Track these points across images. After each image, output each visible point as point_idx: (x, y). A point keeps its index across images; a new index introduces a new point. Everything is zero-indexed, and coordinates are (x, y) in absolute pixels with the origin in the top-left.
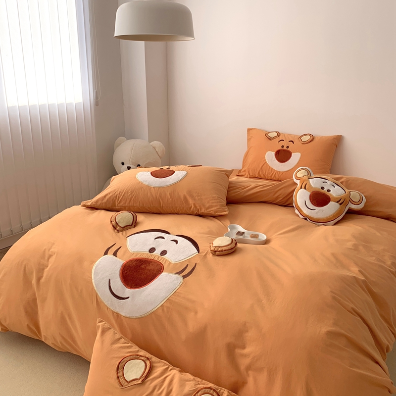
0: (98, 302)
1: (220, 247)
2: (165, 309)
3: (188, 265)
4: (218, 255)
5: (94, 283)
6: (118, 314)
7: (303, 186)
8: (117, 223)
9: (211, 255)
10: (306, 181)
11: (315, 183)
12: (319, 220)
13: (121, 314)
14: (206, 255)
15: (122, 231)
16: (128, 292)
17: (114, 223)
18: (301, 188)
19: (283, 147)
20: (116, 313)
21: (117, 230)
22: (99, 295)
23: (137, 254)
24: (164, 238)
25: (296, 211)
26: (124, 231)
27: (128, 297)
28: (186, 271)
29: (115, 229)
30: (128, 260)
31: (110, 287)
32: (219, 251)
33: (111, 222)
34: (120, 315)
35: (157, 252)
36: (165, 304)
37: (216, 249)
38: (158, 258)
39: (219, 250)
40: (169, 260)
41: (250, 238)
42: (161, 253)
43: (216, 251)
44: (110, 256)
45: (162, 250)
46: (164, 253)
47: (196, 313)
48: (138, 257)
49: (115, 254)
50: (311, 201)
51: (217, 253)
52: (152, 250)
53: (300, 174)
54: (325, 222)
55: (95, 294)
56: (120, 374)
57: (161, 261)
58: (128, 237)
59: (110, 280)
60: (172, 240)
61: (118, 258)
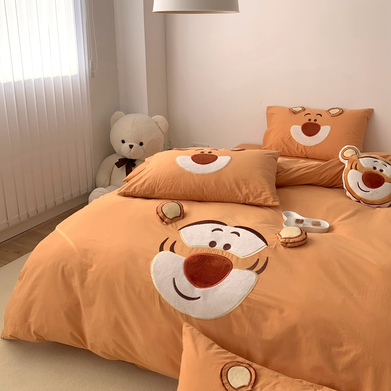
0: (163, 304)
1: (291, 238)
2: (245, 309)
3: (258, 259)
4: (290, 247)
5: (154, 283)
6: (188, 316)
7: (353, 166)
8: (164, 215)
9: (282, 247)
10: (356, 161)
11: (366, 163)
12: (374, 202)
13: (192, 315)
14: (275, 247)
15: (171, 223)
16: (198, 291)
17: (161, 214)
18: (351, 168)
19: (310, 120)
20: (186, 315)
21: (165, 222)
22: (163, 296)
23: (197, 249)
24: (222, 230)
25: (348, 193)
26: (173, 223)
27: (200, 297)
28: (258, 266)
29: (163, 221)
30: (189, 255)
31: (175, 286)
32: (291, 243)
33: (158, 213)
34: (190, 317)
35: (219, 246)
36: (244, 303)
37: (287, 240)
38: (222, 253)
39: (291, 241)
40: (236, 255)
41: (312, 226)
42: (224, 247)
43: (287, 243)
44: (166, 252)
45: (225, 244)
46: (227, 247)
47: (281, 311)
48: (199, 252)
49: (172, 249)
50: (364, 183)
51: (289, 245)
52: (213, 244)
53: (349, 153)
54: (379, 204)
55: (158, 295)
56: (225, 381)
57: (226, 256)
58: (179, 230)
59: (174, 279)
60: (232, 233)
61: (177, 254)
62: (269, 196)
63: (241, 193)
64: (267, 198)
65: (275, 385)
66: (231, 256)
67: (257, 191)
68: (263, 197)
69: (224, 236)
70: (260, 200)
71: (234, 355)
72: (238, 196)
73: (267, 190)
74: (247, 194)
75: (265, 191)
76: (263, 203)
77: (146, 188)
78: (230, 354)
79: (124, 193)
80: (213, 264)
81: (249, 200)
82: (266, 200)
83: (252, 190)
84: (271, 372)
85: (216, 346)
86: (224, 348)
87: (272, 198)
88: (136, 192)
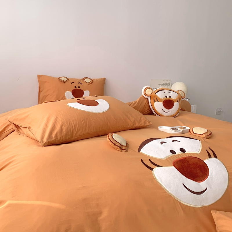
1: (206, 133)
3: (206, 150)
8: (120, 144)
9: (207, 139)
11: (161, 95)
16: (203, 185)
19: (75, 87)
21: (124, 150)
23: (169, 158)
24: (165, 142)
27: (207, 188)
31: (188, 189)
33: (115, 144)
35: (178, 151)
40: (193, 153)
46: (182, 150)
49: (157, 165)
52: (173, 152)
55: (178, 203)
58: (139, 152)
59: (183, 184)
60: (173, 141)
61: (164, 166)
63: (131, 121)
64: (145, 121)
66: (192, 155)
67: (138, 118)
70: (142, 124)
72: (129, 124)
75: (142, 117)
80: (190, 163)
81: (135, 125)
87: (148, 121)
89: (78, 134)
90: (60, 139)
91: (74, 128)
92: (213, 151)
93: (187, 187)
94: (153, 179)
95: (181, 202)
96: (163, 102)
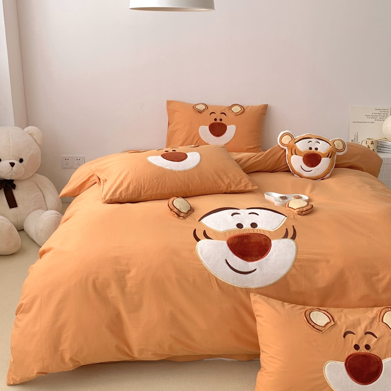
0: (221, 285)
1: (303, 207)
2: (298, 268)
3: (287, 229)
4: (303, 215)
7: (293, 152)
8: (179, 210)
9: (299, 216)
11: (302, 146)
13: (251, 287)
14: (294, 217)
15: (187, 216)
17: (175, 210)
18: (292, 155)
19: (216, 120)
21: (182, 217)
24: (239, 214)
26: (190, 217)
27: (256, 270)
29: (180, 216)
31: (230, 266)
32: (305, 211)
33: (172, 210)
35: (247, 226)
36: (296, 264)
37: (301, 210)
38: (253, 231)
39: (304, 210)
40: (266, 230)
42: (251, 226)
44: (204, 242)
46: (254, 225)
48: (232, 235)
49: (208, 238)
51: (303, 213)
52: (240, 226)
55: (214, 278)
56: (313, 324)
57: (259, 232)
58: (199, 221)
59: (226, 260)
60: (250, 214)
61: (215, 239)
62: (247, 182)
63: (224, 183)
64: (247, 184)
65: (345, 315)
66: (262, 231)
67: (237, 179)
68: (243, 184)
69: (246, 218)
70: (241, 187)
71: (302, 306)
72: (221, 186)
73: (244, 177)
74: (229, 183)
75: (243, 178)
76: (244, 189)
77: (132, 192)
78: (300, 307)
79: (111, 200)
80: (252, 241)
81: (231, 188)
82: (246, 186)
83: (232, 178)
84: (336, 310)
85: (286, 304)
86: (292, 304)
87: (251, 184)
88: (123, 197)
89: (148, 193)
90: (124, 198)
91: (143, 187)
92: (295, 231)
93: (230, 264)
94: (193, 251)
95: (218, 277)
96: (304, 156)
